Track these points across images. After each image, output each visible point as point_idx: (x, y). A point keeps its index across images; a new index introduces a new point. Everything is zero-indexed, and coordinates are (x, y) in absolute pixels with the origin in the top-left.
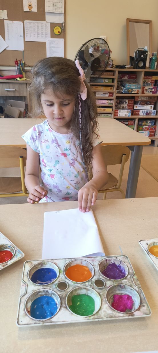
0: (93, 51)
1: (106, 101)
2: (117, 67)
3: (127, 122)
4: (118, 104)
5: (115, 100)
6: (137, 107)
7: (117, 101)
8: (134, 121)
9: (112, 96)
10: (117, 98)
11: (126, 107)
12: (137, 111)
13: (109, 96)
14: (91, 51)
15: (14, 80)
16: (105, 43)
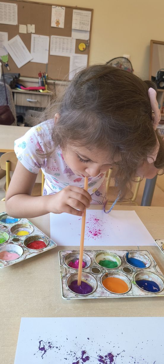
15: (37, 91)
16: (128, 61)
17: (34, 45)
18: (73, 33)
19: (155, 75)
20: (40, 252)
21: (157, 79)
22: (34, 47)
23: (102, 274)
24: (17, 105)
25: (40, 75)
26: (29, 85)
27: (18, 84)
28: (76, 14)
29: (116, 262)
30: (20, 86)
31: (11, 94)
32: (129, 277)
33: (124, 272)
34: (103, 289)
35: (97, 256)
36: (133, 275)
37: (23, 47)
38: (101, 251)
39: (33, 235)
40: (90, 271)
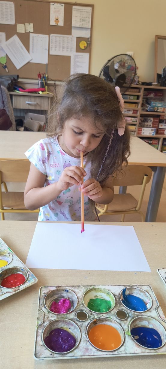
0: (119, 67)
1: (130, 119)
2: (143, 84)
3: (151, 141)
4: (142, 122)
5: (139, 118)
6: (162, 126)
7: (141, 119)
8: (158, 140)
9: (136, 113)
10: (142, 116)
11: (150, 125)
12: (163, 131)
13: (133, 113)
14: (116, 67)
15: (36, 93)
16: (132, 59)
17: (33, 45)
18: (74, 31)
19: (161, 72)
20: (16, 291)
21: (162, 76)
22: (33, 47)
23: (89, 321)
24: (16, 108)
25: (39, 76)
26: (28, 87)
27: (16, 86)
28: (76, 11)
29: (110, 302)
30: (18, 88)
31: (8, 97)
32: (123, 324)
33: (117, 318)
34: (88, 343)
35: (86, 294)
36: (128, 322)
37: (21, 47)
38: (91, 286)
39: (11, 266)
40: (75, 317)
